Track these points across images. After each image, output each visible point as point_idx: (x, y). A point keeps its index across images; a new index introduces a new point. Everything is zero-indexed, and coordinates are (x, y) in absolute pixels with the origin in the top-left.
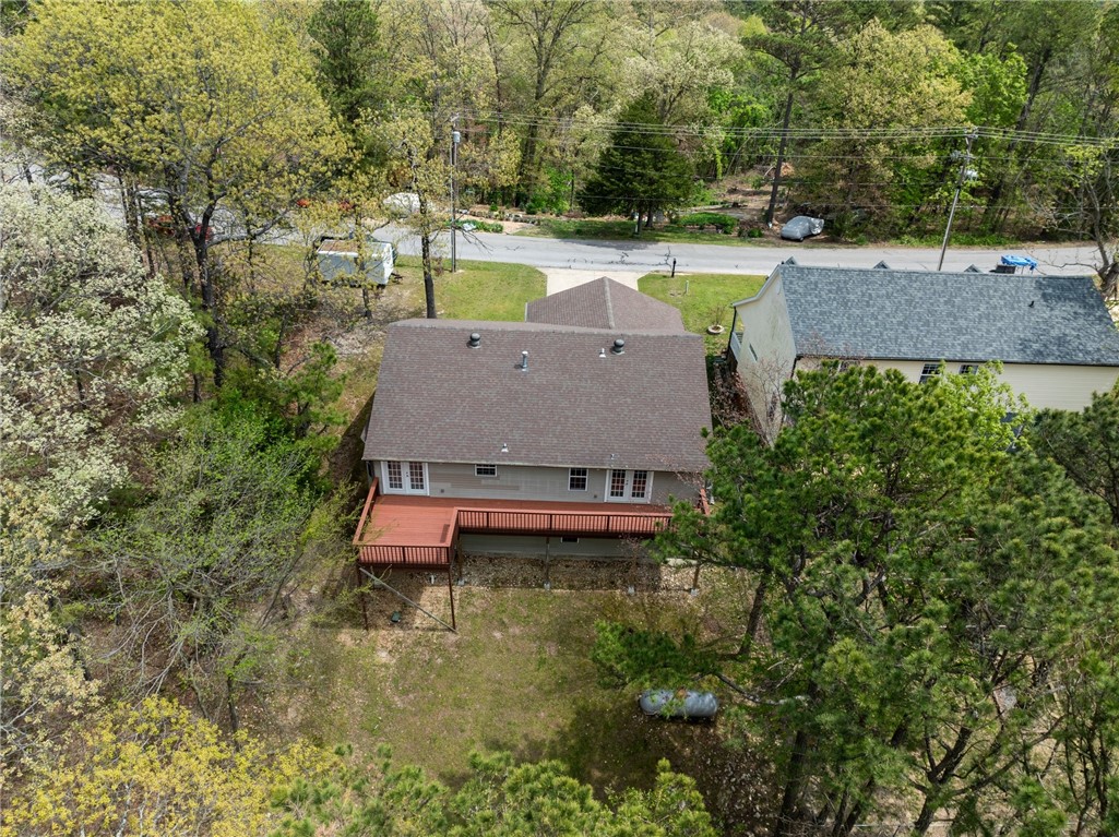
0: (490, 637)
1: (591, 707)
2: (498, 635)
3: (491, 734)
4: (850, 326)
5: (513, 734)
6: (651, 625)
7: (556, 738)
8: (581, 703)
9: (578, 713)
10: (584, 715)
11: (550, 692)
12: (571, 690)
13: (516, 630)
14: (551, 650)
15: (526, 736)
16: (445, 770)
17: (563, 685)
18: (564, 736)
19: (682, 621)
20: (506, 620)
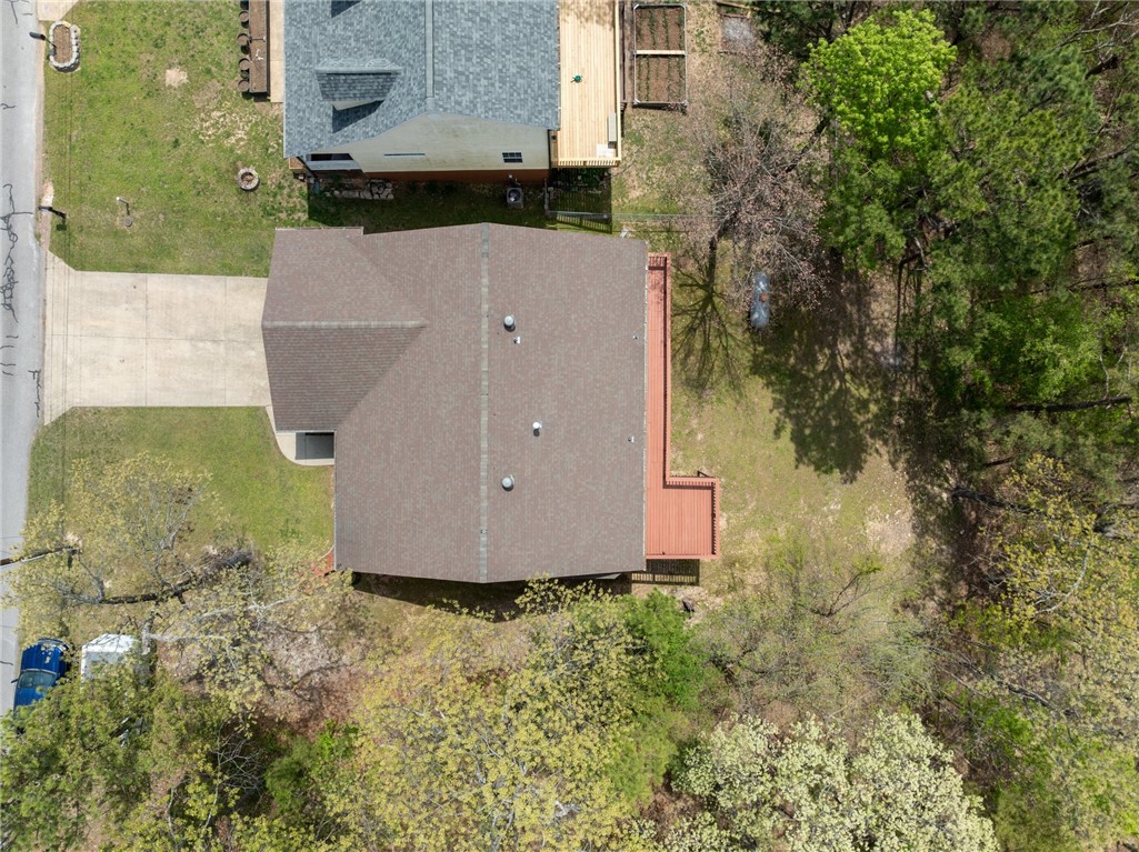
0: (701, 443)
1: (751, 364)
2: (700, 437)
3: (771, 435)
4: (518, 55)
5: (770, 420)
6: (684, 312)
7: (771, 389)
8: (748, 371)
9: (755, 373)
10: (756, 369)
11: (741, 394)
12: (738, 377)
13: (694, 423)
14: (710, 395)
15: (771, 411)
16: (793, 463)
17: (735, 385)
18: (769, 384)
19: (681, 286)
20: (687, 431)
